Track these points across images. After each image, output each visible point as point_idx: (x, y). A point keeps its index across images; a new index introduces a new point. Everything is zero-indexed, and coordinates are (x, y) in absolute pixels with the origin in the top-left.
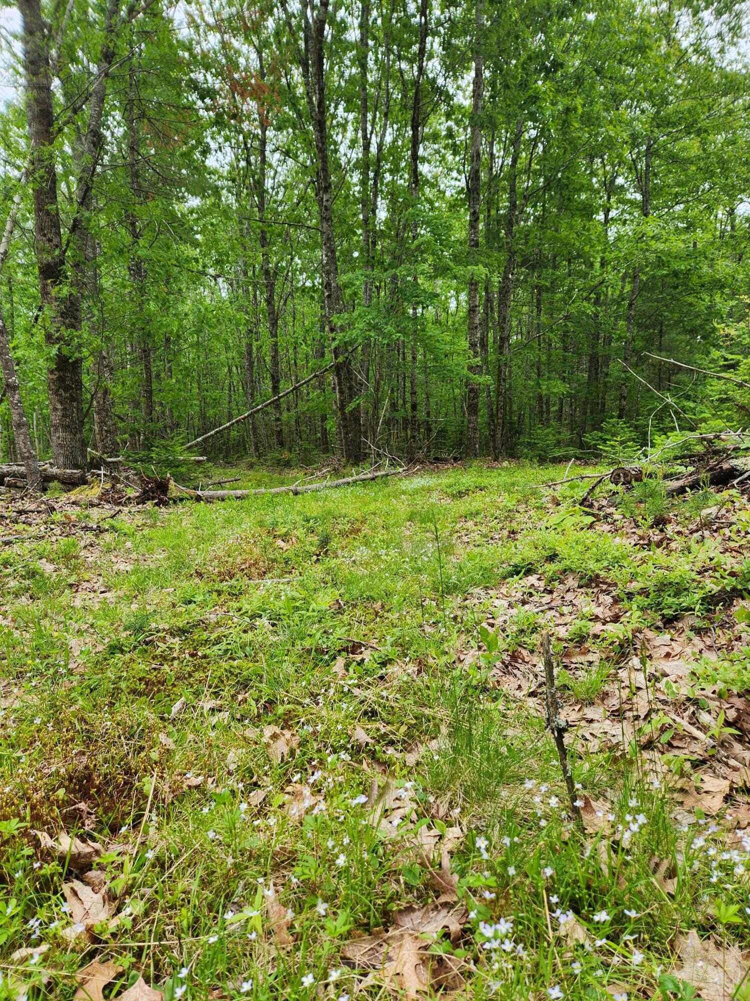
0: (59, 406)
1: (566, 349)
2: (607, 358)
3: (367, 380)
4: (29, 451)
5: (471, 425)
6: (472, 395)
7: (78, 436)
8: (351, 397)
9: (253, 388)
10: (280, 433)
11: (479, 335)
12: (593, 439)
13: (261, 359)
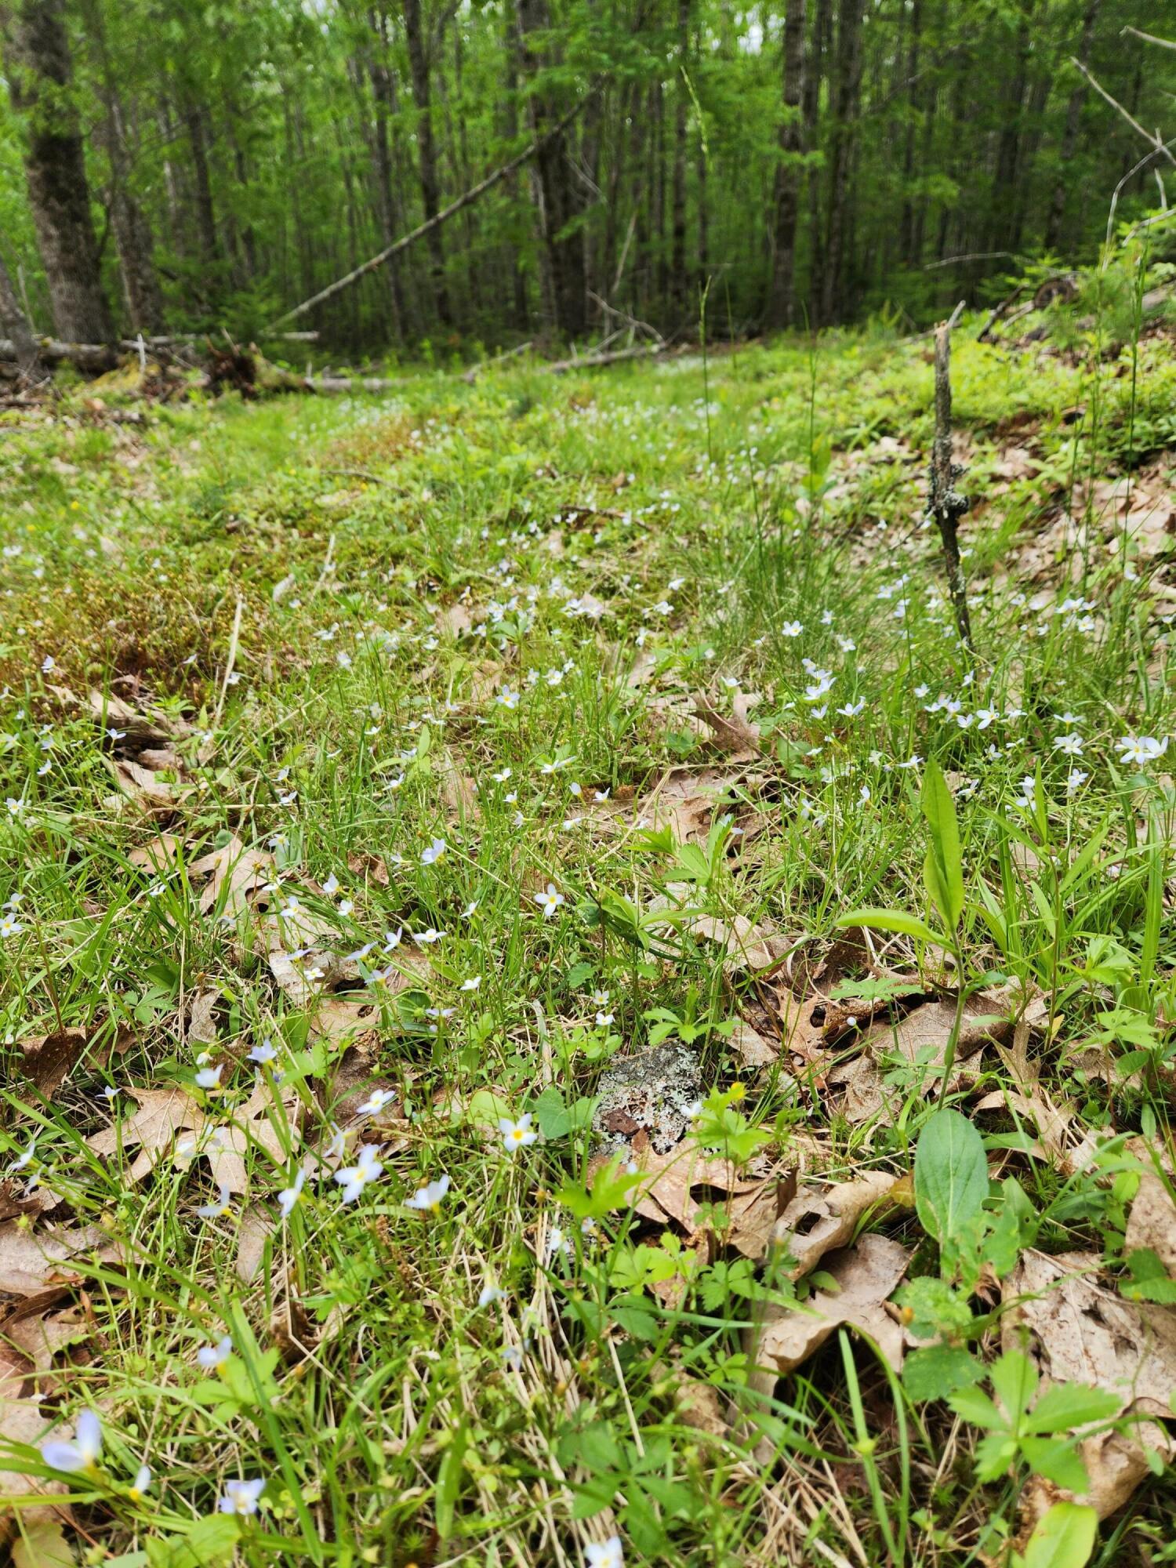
0: (53, 231)
1: (960, 115)
2: (1035, 139)
3: (596, 180)
4: (12, 310)
5: (781, 268)
6: (785, 207)
7: (94, 288)
8: (566, 216)
9: (393, 216)
10: (443, 299)
11: (802, 82)
12: (997, 290)
13: (403, 155)
